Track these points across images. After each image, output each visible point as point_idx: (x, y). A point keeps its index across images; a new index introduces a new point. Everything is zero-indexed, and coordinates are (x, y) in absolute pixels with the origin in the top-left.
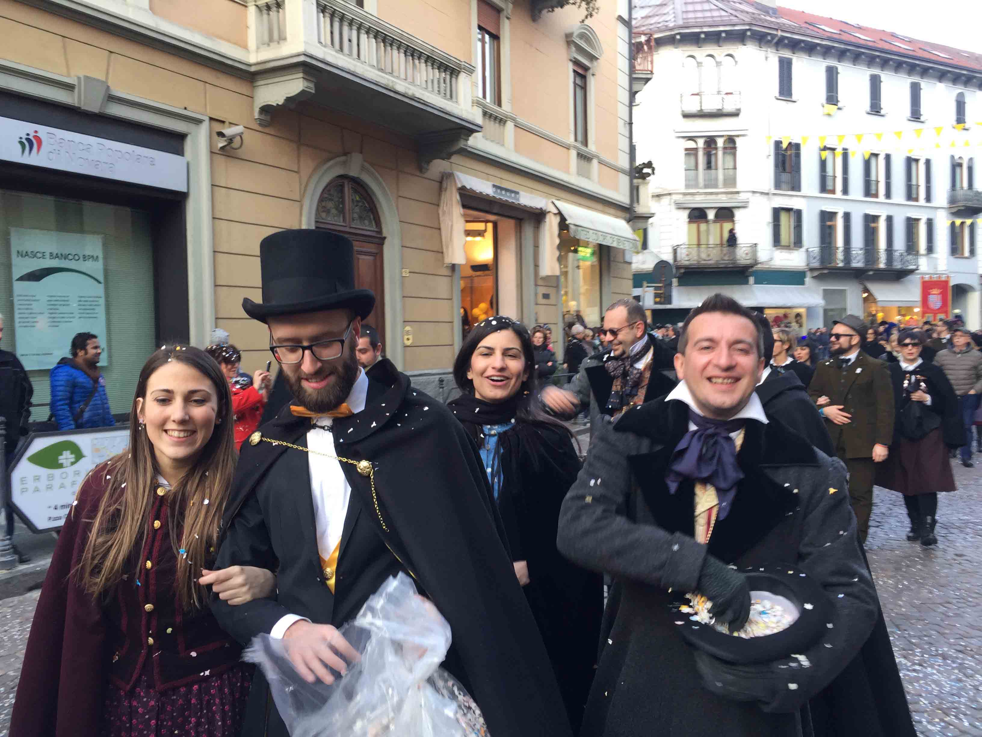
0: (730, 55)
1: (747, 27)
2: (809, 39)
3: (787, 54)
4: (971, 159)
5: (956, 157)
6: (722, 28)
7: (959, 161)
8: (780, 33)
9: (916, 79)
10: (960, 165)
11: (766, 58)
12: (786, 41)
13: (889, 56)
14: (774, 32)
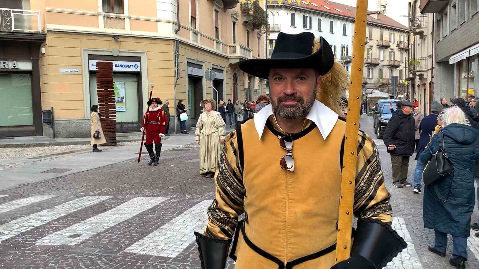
0: (277, 12)
1: (283, 4)
2: (300, 8)
3: (294, 12)
4: (348, 45)
5: (343, 45)
6: (275, 4)
7: (344, 46)
8: (292, 6)
9: (331, 20)
10: (344, 47)
11: (288, 14)
12: (294, 8)
13: (324, 13)
14: (291, 6)
